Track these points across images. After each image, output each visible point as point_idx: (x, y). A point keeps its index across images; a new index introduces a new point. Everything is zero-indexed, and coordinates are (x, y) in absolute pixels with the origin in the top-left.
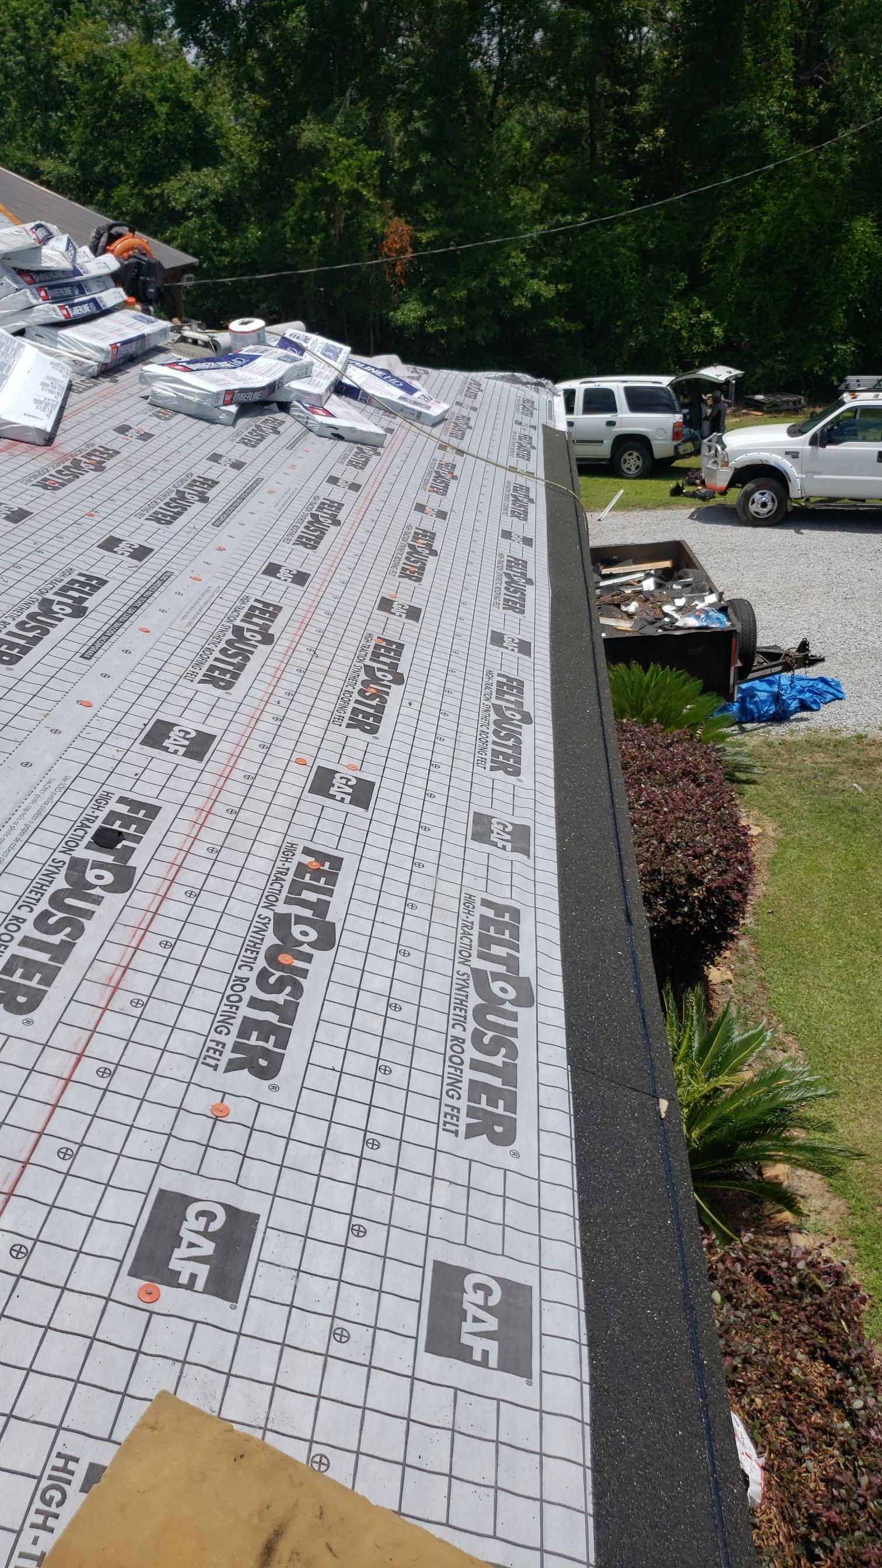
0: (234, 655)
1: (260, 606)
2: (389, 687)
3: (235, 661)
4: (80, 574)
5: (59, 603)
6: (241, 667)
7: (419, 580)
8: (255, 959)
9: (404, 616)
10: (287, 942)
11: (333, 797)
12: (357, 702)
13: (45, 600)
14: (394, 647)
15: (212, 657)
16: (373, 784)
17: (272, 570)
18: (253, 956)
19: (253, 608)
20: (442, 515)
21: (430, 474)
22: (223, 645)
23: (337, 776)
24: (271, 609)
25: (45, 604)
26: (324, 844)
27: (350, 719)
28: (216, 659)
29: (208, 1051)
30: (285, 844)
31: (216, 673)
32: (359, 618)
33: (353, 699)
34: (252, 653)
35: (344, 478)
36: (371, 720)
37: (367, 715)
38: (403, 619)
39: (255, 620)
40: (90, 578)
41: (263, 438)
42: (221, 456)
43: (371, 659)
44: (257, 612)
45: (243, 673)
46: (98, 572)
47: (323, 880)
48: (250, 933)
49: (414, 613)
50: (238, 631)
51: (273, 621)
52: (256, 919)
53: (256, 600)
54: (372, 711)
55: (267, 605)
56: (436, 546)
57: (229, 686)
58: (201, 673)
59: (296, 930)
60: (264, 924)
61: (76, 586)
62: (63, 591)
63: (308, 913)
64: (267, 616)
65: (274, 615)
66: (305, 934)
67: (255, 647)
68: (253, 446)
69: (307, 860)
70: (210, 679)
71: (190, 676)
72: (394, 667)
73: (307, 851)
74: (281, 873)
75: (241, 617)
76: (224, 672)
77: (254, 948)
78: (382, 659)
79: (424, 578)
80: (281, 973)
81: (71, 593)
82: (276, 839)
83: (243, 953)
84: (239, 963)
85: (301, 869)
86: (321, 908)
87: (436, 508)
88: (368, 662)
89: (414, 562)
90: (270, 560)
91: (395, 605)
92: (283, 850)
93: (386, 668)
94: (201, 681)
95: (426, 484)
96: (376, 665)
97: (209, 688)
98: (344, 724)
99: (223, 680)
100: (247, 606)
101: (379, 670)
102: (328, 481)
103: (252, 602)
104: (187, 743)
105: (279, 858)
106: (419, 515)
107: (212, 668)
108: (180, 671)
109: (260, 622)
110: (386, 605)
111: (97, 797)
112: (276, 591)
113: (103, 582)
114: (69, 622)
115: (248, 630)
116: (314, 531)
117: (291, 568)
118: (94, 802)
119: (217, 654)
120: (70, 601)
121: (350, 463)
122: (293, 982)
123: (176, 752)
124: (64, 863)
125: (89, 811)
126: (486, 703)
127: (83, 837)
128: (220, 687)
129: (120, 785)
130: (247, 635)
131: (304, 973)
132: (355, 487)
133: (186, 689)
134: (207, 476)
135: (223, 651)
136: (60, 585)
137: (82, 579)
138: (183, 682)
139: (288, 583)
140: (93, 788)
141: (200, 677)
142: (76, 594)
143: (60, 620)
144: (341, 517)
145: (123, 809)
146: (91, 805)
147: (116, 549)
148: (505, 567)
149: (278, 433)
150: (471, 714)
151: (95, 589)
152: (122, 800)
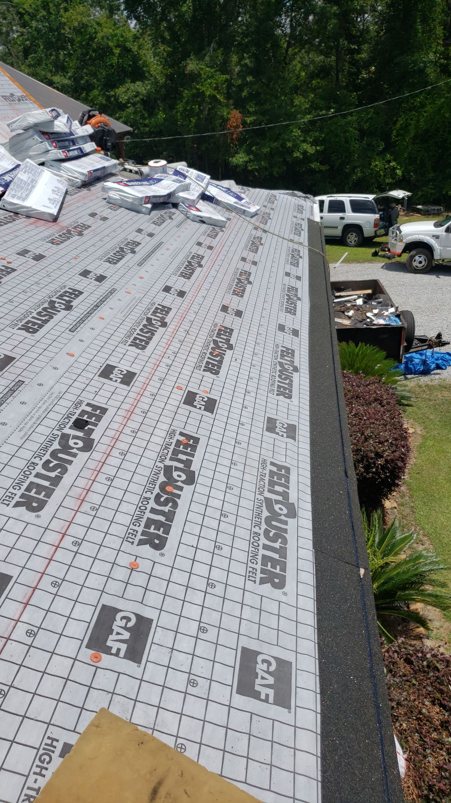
0: (147, 332)
1: (161, 307)
2: (225, 351)
3: (147, 335)
4: (70, 288)
5: (59, 303)
6: (150, 338)
7: (242, 296)
8: (154, 488)
9: (234, 315)
10: (170, 480)
11: (195, 407)
12: (209, 358)
13: (51, 301)
14: (228, 330)
15: (136, 333)
16: (216, 400)
17: (167, 289)
18: (153, 486)
19: (157, 308)
20: (255, 263)
21: (249, 242)
22: (141, 327)
23: (198, 396)
24: (166, 309)
25: (52, 303)
26: (190, 430)
27: (205, 367)
28: (138, 334)
29: (129, 534)
30: (170, 430)
31: (138, 341)
32: (211, 315)
33: (207, 357)
34: (156, 331)
35: (205, 243)
36: (216, 368)
37: (213, 365)
38: (233, 316)
39: (158, 314)
40: (75, 290)
41: (164, 221)
42: (142, 230)
43: (216, 337)
44: (159, 311)
45: (151, 342)
46: (79, 288)
47: (189, 449)
48: (152, 475)
49: (239, 314)
50: (149, 320)
51: (167, 316)
52: (155, 468)
53: (159, 305)
54: (216, 363)
55: (164, 307)
56: (251, 279)
57: (144, 348)
58: (130, 341)
59: (175, 474)
60: (159, 470)
61: (67, 294)
62: (61, 297)
63: (181, 466)
64: (164, 313)
65: (167, 313)
66: (179, 476)
67: (158, 328)
68: (159, 225)
69: (182, 438)
70: (134, 344)
71: (124, 342)
72: (228, 341)
73: (181, 434)
74: (168, 445)
75: (151, 313)
76: (141, 340)
77: (154, 482)
78: (222, 336)
79: (245, 296)
80: (167, 496)
81: (65, 298)
82: (166, 427)
83: (148, 485)
84: (146, 490)
85: (178, 443)
86: (188, 463)
87: (252, 260)
88: (215, 338)
89: (240, 287)
90: (166, 284)
91: (229, 309)
92: (169, 433)
93: (224, 341)
94: (130, 345)
95: (247, 247)
96: (219, 340)
97: (134, 348)
98: (202, 369)
99: (141, 345)
100: (154, 308)
101: (221, 342)
102: (197, 244)
103: (156, 306)
104: (122, 376)
105: (167, 437)
106: (243, 263)
107: (135, 339)
108: (119, 340)
109: (161, 316)
110: (225, 309)
111: (75, 403)
112: (169, 300)
113: (81, 293)
114: (64, 313)
115: (154, 320)
116: (189, 270)
117: (177, 288)
118: (74, 405)
119: (138, 331)
120: (64, 302)
121: (208, 235)
122: (173, 500)
123: (116, 381)
124: (58, 436)
125: (71, 410)
126: (275, 361)
127: (68, 423)
128: (139, 348)
129: (88, 397)
130: (154, 322)
131: (179, 496)
132: (210, 248)
133: (121, 349)
134: (135, 240)
135: (141, 330)
136: (59, 294)
137: (71, 291)
138: (120, 345)
139: (175, 296)
140: (74, 398)
141: (129, 343)
142: (67, 299)
143: (59, 311)
144: (203, 263)
145: (89, 409)
146: (73, 407)
147: (88, 276)
148: (286, 291)
149: (172, 219)
150: (267, 366)
151: (77, 296)
152: (88, 405)
